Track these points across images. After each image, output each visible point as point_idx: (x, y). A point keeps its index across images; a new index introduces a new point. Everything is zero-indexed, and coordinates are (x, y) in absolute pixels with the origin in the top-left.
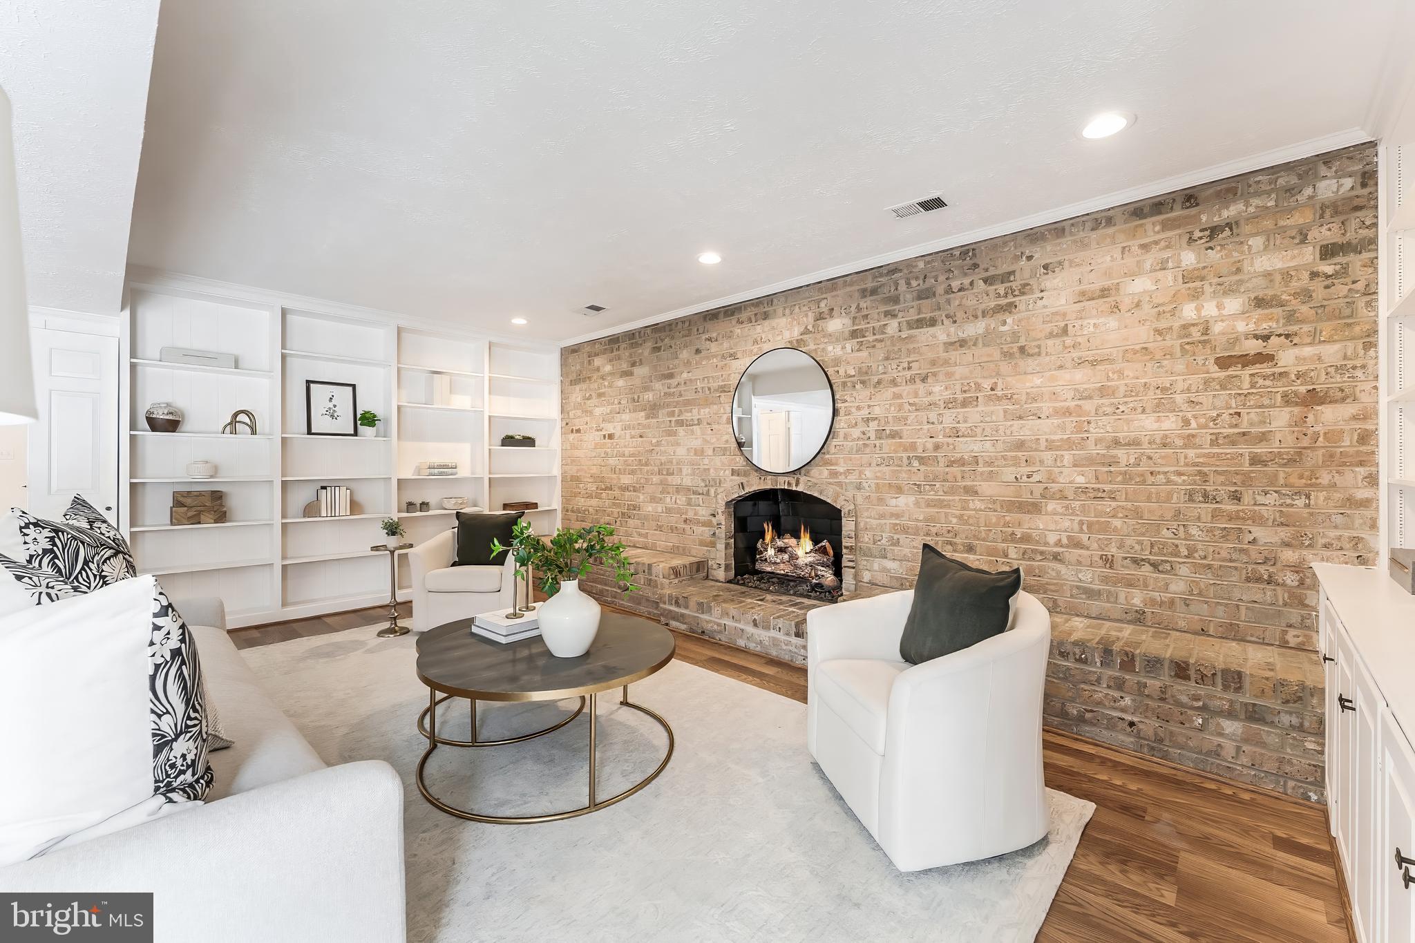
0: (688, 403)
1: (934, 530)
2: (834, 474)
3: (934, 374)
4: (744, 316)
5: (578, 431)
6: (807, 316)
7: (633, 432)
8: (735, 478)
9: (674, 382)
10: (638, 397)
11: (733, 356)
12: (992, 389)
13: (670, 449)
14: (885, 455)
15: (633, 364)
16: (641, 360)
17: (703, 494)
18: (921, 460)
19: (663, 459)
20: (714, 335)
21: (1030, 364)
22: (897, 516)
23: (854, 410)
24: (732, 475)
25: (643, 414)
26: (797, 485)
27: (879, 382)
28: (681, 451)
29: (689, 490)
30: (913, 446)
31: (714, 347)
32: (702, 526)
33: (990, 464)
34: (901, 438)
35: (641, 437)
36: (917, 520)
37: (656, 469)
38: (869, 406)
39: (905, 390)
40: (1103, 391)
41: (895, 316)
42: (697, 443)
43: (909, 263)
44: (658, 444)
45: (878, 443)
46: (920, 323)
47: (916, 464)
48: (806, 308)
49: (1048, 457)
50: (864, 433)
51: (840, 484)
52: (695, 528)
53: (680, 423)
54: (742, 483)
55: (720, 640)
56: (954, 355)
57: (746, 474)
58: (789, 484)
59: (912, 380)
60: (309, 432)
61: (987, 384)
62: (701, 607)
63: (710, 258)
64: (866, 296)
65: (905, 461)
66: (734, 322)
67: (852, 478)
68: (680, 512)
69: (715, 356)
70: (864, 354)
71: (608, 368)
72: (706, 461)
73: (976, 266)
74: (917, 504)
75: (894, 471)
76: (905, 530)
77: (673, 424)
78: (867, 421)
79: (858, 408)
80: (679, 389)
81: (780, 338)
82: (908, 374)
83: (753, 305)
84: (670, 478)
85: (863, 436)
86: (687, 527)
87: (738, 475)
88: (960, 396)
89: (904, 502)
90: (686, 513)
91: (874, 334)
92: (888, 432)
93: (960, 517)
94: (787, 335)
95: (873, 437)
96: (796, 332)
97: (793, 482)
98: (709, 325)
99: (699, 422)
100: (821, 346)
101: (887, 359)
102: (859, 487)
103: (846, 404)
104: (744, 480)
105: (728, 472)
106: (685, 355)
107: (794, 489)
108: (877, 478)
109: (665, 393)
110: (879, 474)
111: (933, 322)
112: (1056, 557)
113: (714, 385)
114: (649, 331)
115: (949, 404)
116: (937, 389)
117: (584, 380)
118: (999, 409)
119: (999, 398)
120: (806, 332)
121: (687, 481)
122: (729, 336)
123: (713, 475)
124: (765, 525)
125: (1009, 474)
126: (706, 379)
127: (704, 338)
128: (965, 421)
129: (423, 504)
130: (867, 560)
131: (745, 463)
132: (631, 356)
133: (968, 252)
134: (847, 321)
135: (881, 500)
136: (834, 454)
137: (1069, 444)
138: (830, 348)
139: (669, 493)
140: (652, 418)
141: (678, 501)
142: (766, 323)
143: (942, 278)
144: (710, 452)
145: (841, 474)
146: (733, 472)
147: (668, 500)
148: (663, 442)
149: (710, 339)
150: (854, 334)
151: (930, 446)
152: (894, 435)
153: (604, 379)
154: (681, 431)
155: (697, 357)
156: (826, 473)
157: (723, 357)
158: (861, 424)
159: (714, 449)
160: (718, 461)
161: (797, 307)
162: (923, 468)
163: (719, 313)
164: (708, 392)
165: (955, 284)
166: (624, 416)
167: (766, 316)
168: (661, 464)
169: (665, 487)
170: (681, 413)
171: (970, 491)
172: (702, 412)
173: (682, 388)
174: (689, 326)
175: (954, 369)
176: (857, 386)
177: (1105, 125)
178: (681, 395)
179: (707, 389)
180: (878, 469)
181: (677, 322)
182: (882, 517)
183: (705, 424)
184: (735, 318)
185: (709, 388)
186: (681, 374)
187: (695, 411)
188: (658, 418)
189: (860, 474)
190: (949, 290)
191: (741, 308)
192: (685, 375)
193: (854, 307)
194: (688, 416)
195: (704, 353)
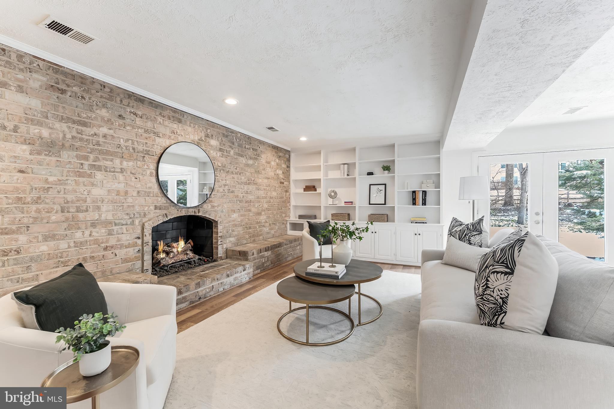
0: (108, 153)
1: (243, 224)
2: (213, 207)
3: (242, 173)
4: (166, 113)
6: (201, 132)
8: (158, 211)
9: (89, 131)
10: (16, 127)
11: (157, 134)
13: (81, 188)
14: (230, 199)
16: (19, 86)
17: (126, 224)
18: (240, 201)
19: (70, 197)
20: (140, 113)
21: (260, 176)
22: (234, 221)
23: (220, 180)
24: (155, 209)
26: (199, 212)
27: (228, 171)
28: (97, 192)
29: (111, 223)
30: (237, 196)
31: (138, 121)
32: (126, 248)
33: (253, 202)
34: (234, 193)
35: (21, 172)
36: (239, 222)
37: (57, 207)
38: (226, 180)
39: (235, 176)
40: (269, 186)
41: (232, 149)
42: (121, 187)
44: (60, 182)
45: (228, 194)
46: (239, 155)
47: (238, 202)
48: (201, 129)
49: (262, 200)
50: (224, 190)
51: (215, 211)
52: (117, 252)
53: (99, 168)
54: (166, 214)
55: (210, 296)
56: (246, 168)
57: (166, 208)
58: (195, 212)
59: (236, 174)
61: (253, 179)
62: (198, 285)
64: (224, 137)
65: (236, 201)
66: (157, 114)
67: (220, 208)
68: (96, 242)
69: (139, 128)
70: (224, 159)
72: (130, 200)
73: (250, 143)
74: (239, 216)
75: (233, 205)
76: (236, 225)
77: (86, 167)
78: (225, 185)
80: (95, 139)
81: (188, 137)
83: (172, 110)
84: (81, 215)
85: (223, 191)
86: (108, 253)
87: (160, 209)
88: (248, 182)
89: (235, 216)
90: (107, 241)
91: (227, 153)
92: (231, 190)
93: (248, 219)
94: (192, 137)
95: (227, 192)
96: (196, 138)
97: (197, 211)
98: (133, 103)
99: (122, 171)
100: (208, 149)
101: (230, 163)
102: (222, 212)
103: (217, 177)
104: (164, 212)
105: (152, 208)
106: (104, 112)
107: (197, 214)
108: (229, 208)
109: (73, 137)
110: (228, 206)
111: (242, 156)
112: (264, 226)
113: (140, 148)
114: (41, 63)
115: (246, 183)
116: (243, 178)
118: (254, 187)
119: (255, 184)
120: (201, 140)
121: (107, 216)
122: (154, 120)
123: (138, 210)
125: (256, 205)
126: (130, 141)
127: (129, 110)
128: (249, 189)
130: (225, 240)
131: (165, 202)
133: (249, 138)
134: (219, 144)
135: (229, 216)
136: (213, 198)
137: (266, 198)
138: (212, 152)
139: (79, 228)
140: (46, 155)
141: (94, 234)
142: (180, 125)
143: (244, 143)
144: (135, 194)
145: (216, 206)
146: (156, 208)
148: (69, 182)
149: (135, 114)
150: (221, 150)
151: (242, 197)
152: (233, 192)
154: (99, 176)
155: (121, 122)
156: (210, 206)
157: (146, 131)
158: (223, 186)
159: (138, 192)
160: (141, 200)
161: (197, 126)
162: (240, 203)
163: (144, 100)
164: (131, 150)
165: (247, 146)
167: (180, 121)
168: (68, 202)
169: (73, 224)
170: (97, 159)
171: (250, 210)
172: (125, 163)
173: (101, 140)
174: (111, 92)
175: (246, 173)
176: (222, 171)
177: (303, 139)
178: (98, 144)
179: (131, 149)
180: (228, 204)
181: (93, 81)
182: (230, 222)
183: (129, 173)
184: (158, 111)
185: (134, 149)
186: (100, 126)
187: (117, 161)
188: (60, 156)
189: (223, 206)
190: (245, 148)
191: (162, 107)
192: (104, 130)
193: (220, 139)
194: (108, 164)
195: (128, 121)
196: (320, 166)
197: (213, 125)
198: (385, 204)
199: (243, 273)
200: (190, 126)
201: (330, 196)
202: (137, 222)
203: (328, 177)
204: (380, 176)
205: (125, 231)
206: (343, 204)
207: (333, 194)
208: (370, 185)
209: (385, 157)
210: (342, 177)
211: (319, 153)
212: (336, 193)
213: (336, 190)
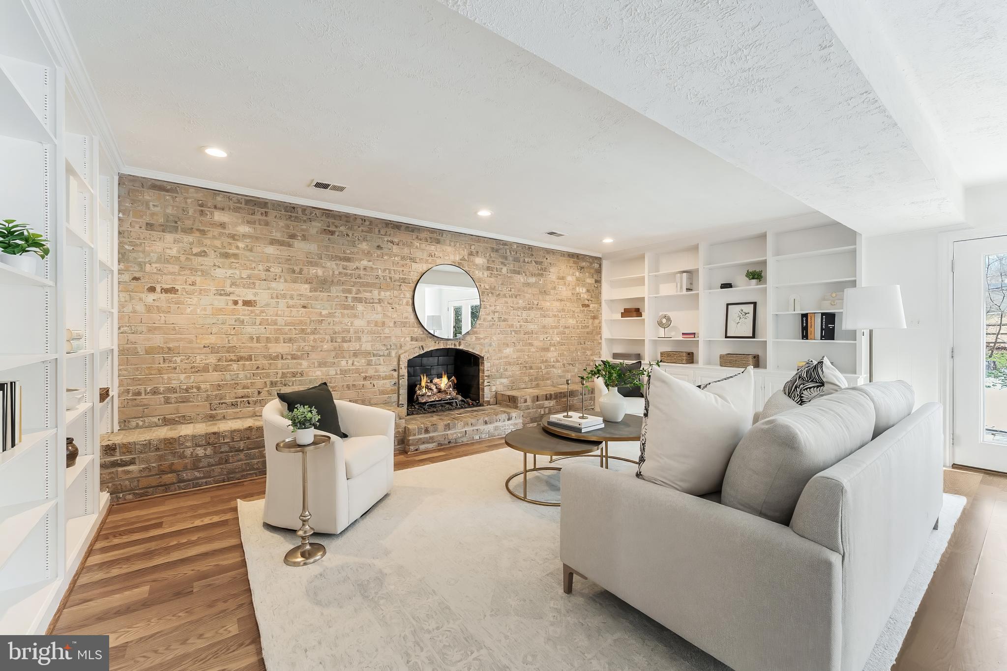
0: (367, 285)
1: (520, 362)
2: (478, 339)
3: (520, 295)
4: (423, 235)
5: (172, 290)
6: (464, 250)
7: (291, 302)
8: (414, 343)
9: (352, 265)
10: (301, 270)
11: (413, 260)
12: (537, 305)
13: (346, 320)
14: (502, 329)
15: (293, 236)
16: (303, 235)
17: (384, 356)
18: (516, 332)
19: (337, 328)
20: (396, 240)
21: (547, 297)
22: (506, 357)
23: (488, 306)
24: (411, 341)
25: (307, 286)
26: (459, 346)
27: (499, 294)
28: (359, 323)
29: (369, 353)
30: (512, 326)
31: (395, 249)
32: (383, 379)
33: (536, 334)
34: (508, 322)
35: (304, 307)
36: (514, 359)
37: (328, 337)
38: (495, 306)
39: (509, 300)
40: (563, 310)
41: (505, 265)
42: (379, 317)
43: (511, 244)
44: (331, 315)
45: (499, 323)
46: (515, 272)
47: (513, 333)
48: (463, 246)
49: (551, 331)
50: (493, 318)
51: (481, 344)
52: (375, 382)
53: (360, 300)
54: (422, 346)
56: (526, 289)
57: (422, 340)
58: (455, 345)
59: (511, 296)
61: (536, 302)
64: (493, 252)
65: (509, 331)
66: (414, 237)
67: (487, 341)
68: (358, 371)
69: (396, 256)
70: (493, 280)
71: (244, 229)
72: (387, 330)
73: (532, 255)
74: (514, 351)
75: (505, 337)
76: (510, 364)
77: (350, 300)
78: (494, 312)
79: (490, 306)
80: (357, 272)
81: (448, 258)
82: (510, 293)
83: (429, 231)
84: (345, 345)
85: (492, 320)
86: (367, 383)
87: (417, 340)
88: (528, 306)
89: (508, 351)
90: (366, 372)
91: (497, 271)
92: (503, 318)
93: (528, 355)
94: (452, 258)
95: (497, 321)
96: (457, 258)
97: (457, 344)
98: (390, 231)
99: (380, 301)
100: (473, 270)
101: (502, 284)
102: (490, 345)
103: (484, 303)
104: (421, 344)
105: (408, 339)
106: (364, 246)
107: (458, 347)
108: (499, 340)
109: (340, 273)
110: (499, 338)
111: (519, 273)
112: (553, 367)
113: (397, 276)
114: (317, 212)
115: (524, 309)
116: (521, 301)
117: (189, 231)
118: (539, 313)
119: (539, 309)
120: (463, 259)
121: (367, 347)
122: (410, 245)
123: (394, 341)
125: (541, 337)
126: (387, 271)
127: (386, 239)
128: (529, 316)
130: (494, 381)
131: (422, 333)
132: (288, 227)
133: (530, 248)
134: (485, 261)
135: (500, 350)
136: (479, 328)
137: (556, 327)
138: (477, 272)
139: (344, 357)
140: (321, 291)
141: (355, 363)
142: (438, 246)
143: (522, 255)
144: (392, 324)
145: (482, 339)
146: (412, 339)
147: (343, 363)
148: (337, 314)
149: (392, 242)
150: (488, 268)
151: (518, 326)
152: (504, 321)
153: (234, 239)
154: (360, 307)
155: (379, 252)
156: (474, 339)
157: (403, 258)
158: (491, 314)
159: (395, 322)
160: (398, 331)
161: (458, 243)
162: (516, 335)
163: (401, 226)
164: (389, 280)
165: (526, 260)
166: (274, 285)
167: (438, 242)
168: (335, 333)
169: (340, 353)
170: (358, 292)
171: (531, 344)
172: (383, 293)
173: (362, 272)
174: (370, 224)
175: (526, 294)
176: (490, 295)
177: (608, 241)
178: (359, 277)
179: (388, 278)
180: (499, 336)
181: (356, 217)
182: (501, 358)
183: (386, 303)
184: (415, 235)
185: (391, 278)
186: (361, 260)
187: (376, 292)
188: (330, 292)
189: (491, 338)
190: (524, 261)
191: (419, 229)
192: (365, 263)
193: (488, 255)
194: (368, 295)
195: (385, 251)
196: (643, 278)
197: (478, 239)
198: (754, 336)
199: (507, 423)
200: (450, 245)
201: (660, 324)
202: (393, 354)
203: (659, 294)
204: (745, 289)
205: (382, 363)
206: (681, 338)
207: (664, 321)
208: (728, 305)
209: (751, 258)
210: (679, 293)
211: (642, 257)
212: (669, 319)
213: (669, 314)
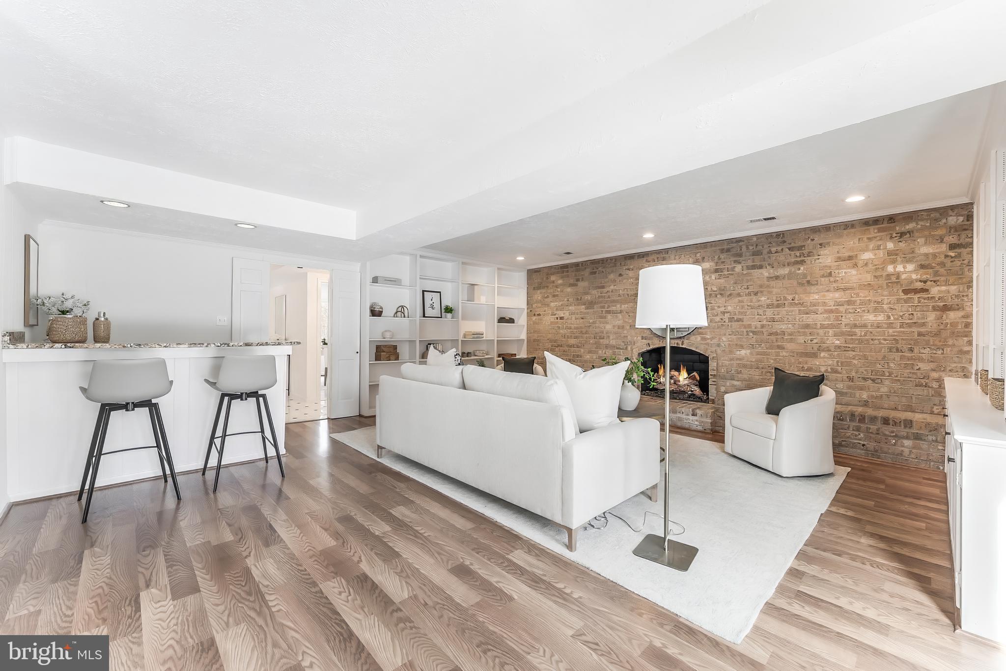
0: (614, 301)
1: (761, 366)
2: (704, 339)
3: (762, 292)
4: (650, 258)
5: (539, 315)
7: (577, 316)
8: (644, 341)
9: (605, 290)
10: (581, 298)
12: (793, 300)
13: (602, 325)
14: (734, 330)
15: (578, 280)
16: (582, 278)
17: (623, 349)
18: (754, 332)
19: (597, 330)
21: (814, 289)
22: (740, 359)
23: (716, 308)
24: (642, 339)
25: (583, 307)
26: (682, 344)
27: (730, 295)
28: (609, 327)
29: (615, 347)
30: (750, 326)
31: (631, 273)
33: (791, 335)
34: (743, 322)
35: (582, 319)
36: (752, 362)
37: (593, 336)
39: (745, 298)
40: (849, 303)
41: (740, 263)
42: (620, 323)
43: (748, 238)
44: (594, 323)
45: (730, 324)
46: (754, 267)
47: (751, 334)
49: (821, 332)
50: (722, 319)
51: (708, 344)
53: (608, 312)
54: (649, 344)
56: (773, 283)
57: (650, 339)
58: (677, 344)
59: (749, 294)
60: (424, 316)
61: (790, 297)
63: (649, 236)
64: (723, 252)
65: (745, 332)
66: (644, 261)
67: (715, 341)
70: (722, 281)
71: (560, 282)
72: (625, 332)
73: (784, 242)
74: (751, 354)
75: (739, 338)
76: (745, 366)
77: (604, 312)
78: (724, 313)
79: (719, 307)
80: (608, 294)
82: (747, 291)
83: (656, 253)
84: (601, 341)
85: (721, 321)
87: (646, 339)
88: (776, 303)
89: (744, 353)
91: (728, 271)
92: (735, 319)
93: (775, 360)
95: (727, 321)
98: (628, 262)
99: (621, 312)
101: (735, 283)
102: (719, 345)
104: (650, 342)
105: (640, 338)
106: (612, 276)
107: (681, 346)
108: (731, 341)
109: (599, 296)
110: (730, 339)
111: (761, 267)
115: (770, 306)
116: (763, 299)
117: (544, 288)
118: (796, 309)
119: (796, 304)
121: (613, 342)
123: (630, 339)
124: (659, 366)
125: (801, 339)
126: (626, 290)
127: (624, 268)
128: (778, 315)
129: (468, 353)
131: (650, 333)
132: (576, 275)
133: (779, 234)
134: (713, 264)
135: (731, 352)
137: (832, 326)
139: (601, 349)
140: (590, 309)
143: (766, 246)
144: (628, 327)
145: (708, 339)
147: (600, 352)
148: (597, 322)
149: (629, 269)
150: (716, 271)
151: (759, 326)
152: (739, 320)
153: (557, 288)
154: (609, 316)
155: (620, 278)
156: (699, 339)
158: (720, 314)
160: (633, 332)
161: (683, 255)
162: (755, 336)
163: (634, 256)
164: (627, 296)
165: (773, 250)
166: (570, 308)
168: (596, 333)
169: (598, 346)
170: (609, 306)
171: (781, 347)
172: (623, 306)
173: (610, 294)
174: (615, 261)
175: (772, 290)
176: (718, 296)
178: (609, 297)
179: (626, 295)
180: (729, 337)
181: (607, 259)
182: (731, 360)
183: (625, 313)
184: (645, 259)
185: (628, 295)
186: (610, 286)
187: (618, 306)
188: (594, 309)
189: (719, 339)
190: (770, 252)
191: (648, 254)
192: (612, 287)
193: (716, 257)
194: (614, 308)
195: (625, 276)
200: (675, 259)
202: (629, 348)
205: (622, 354)
